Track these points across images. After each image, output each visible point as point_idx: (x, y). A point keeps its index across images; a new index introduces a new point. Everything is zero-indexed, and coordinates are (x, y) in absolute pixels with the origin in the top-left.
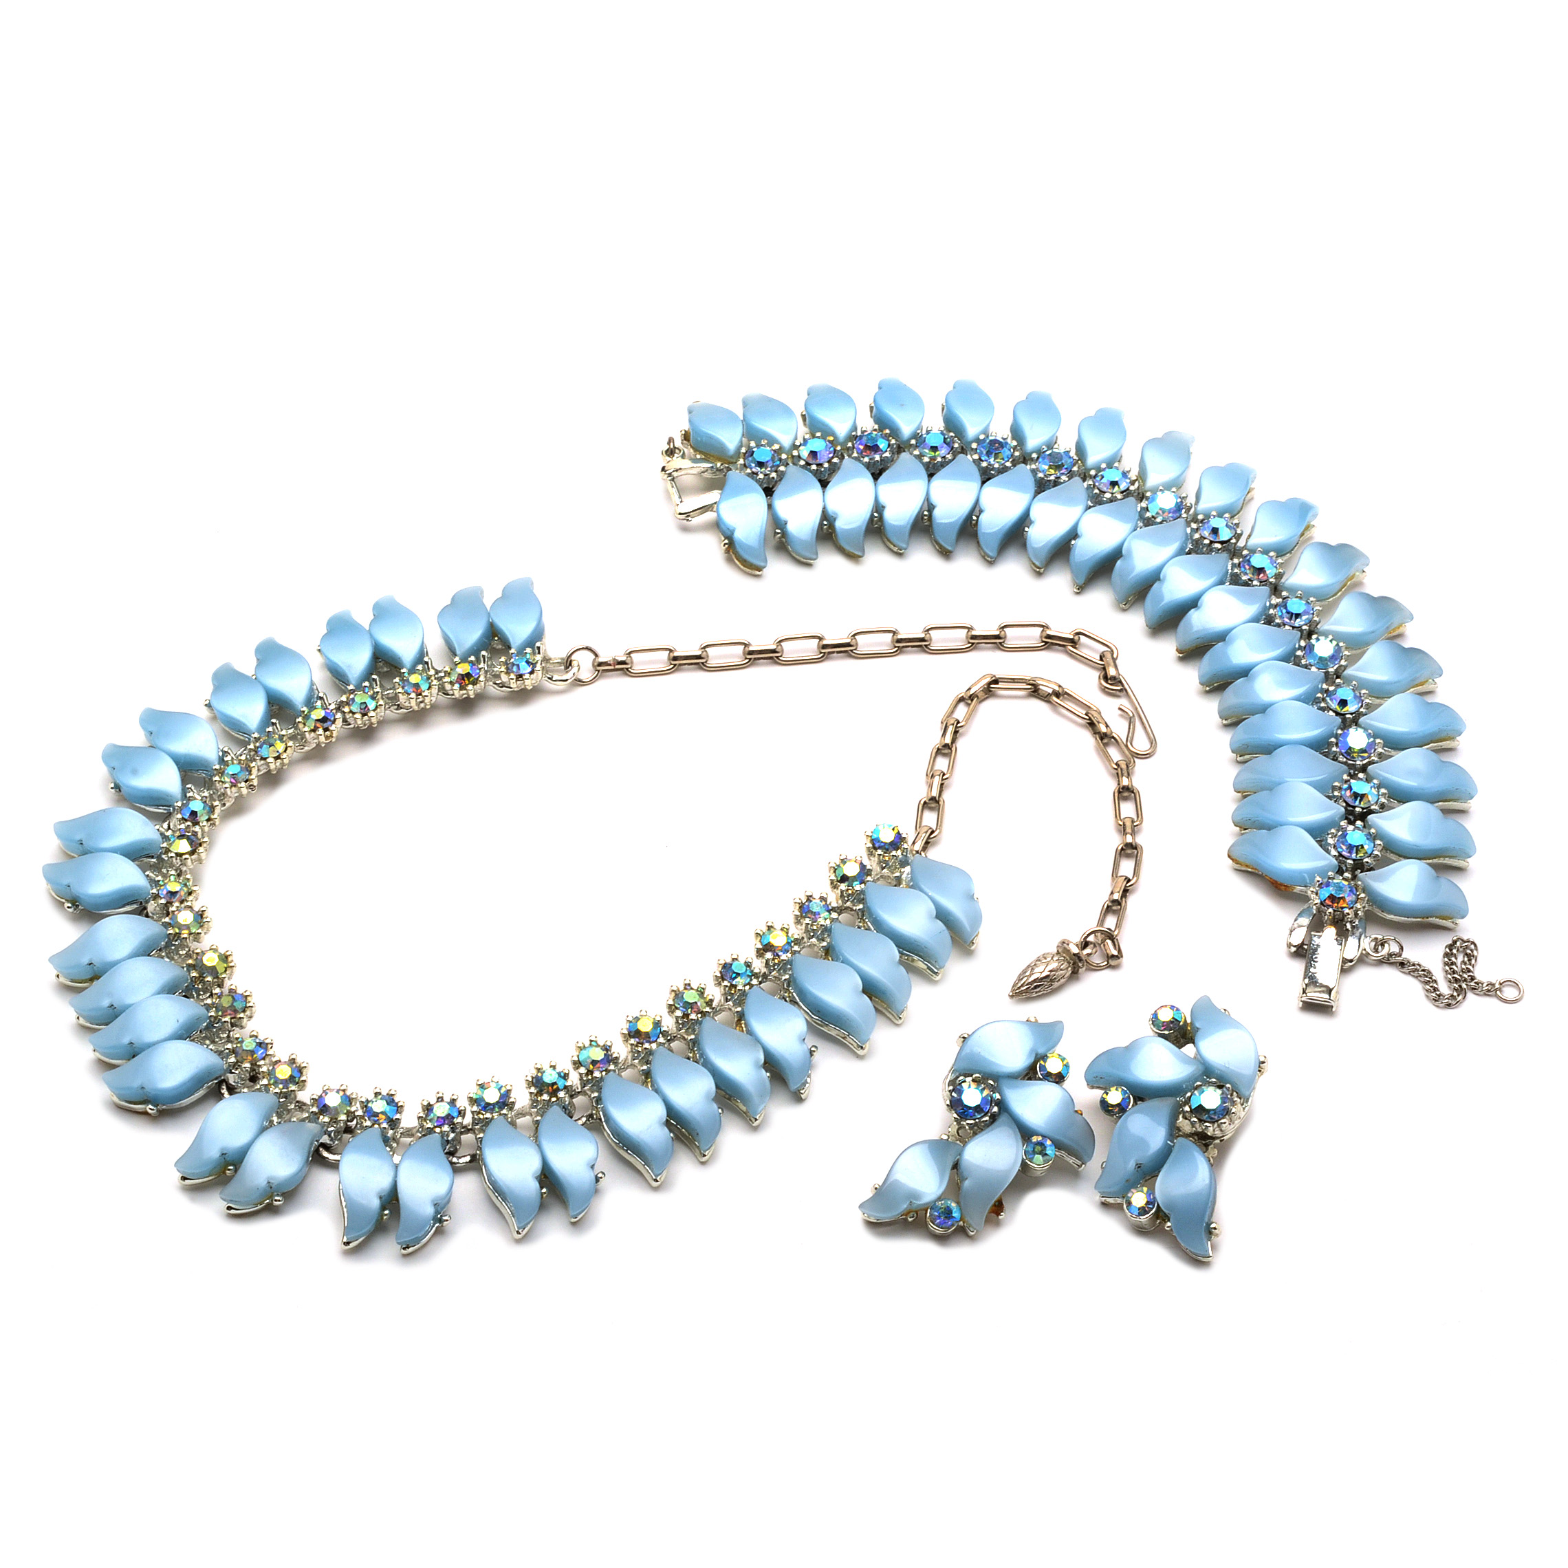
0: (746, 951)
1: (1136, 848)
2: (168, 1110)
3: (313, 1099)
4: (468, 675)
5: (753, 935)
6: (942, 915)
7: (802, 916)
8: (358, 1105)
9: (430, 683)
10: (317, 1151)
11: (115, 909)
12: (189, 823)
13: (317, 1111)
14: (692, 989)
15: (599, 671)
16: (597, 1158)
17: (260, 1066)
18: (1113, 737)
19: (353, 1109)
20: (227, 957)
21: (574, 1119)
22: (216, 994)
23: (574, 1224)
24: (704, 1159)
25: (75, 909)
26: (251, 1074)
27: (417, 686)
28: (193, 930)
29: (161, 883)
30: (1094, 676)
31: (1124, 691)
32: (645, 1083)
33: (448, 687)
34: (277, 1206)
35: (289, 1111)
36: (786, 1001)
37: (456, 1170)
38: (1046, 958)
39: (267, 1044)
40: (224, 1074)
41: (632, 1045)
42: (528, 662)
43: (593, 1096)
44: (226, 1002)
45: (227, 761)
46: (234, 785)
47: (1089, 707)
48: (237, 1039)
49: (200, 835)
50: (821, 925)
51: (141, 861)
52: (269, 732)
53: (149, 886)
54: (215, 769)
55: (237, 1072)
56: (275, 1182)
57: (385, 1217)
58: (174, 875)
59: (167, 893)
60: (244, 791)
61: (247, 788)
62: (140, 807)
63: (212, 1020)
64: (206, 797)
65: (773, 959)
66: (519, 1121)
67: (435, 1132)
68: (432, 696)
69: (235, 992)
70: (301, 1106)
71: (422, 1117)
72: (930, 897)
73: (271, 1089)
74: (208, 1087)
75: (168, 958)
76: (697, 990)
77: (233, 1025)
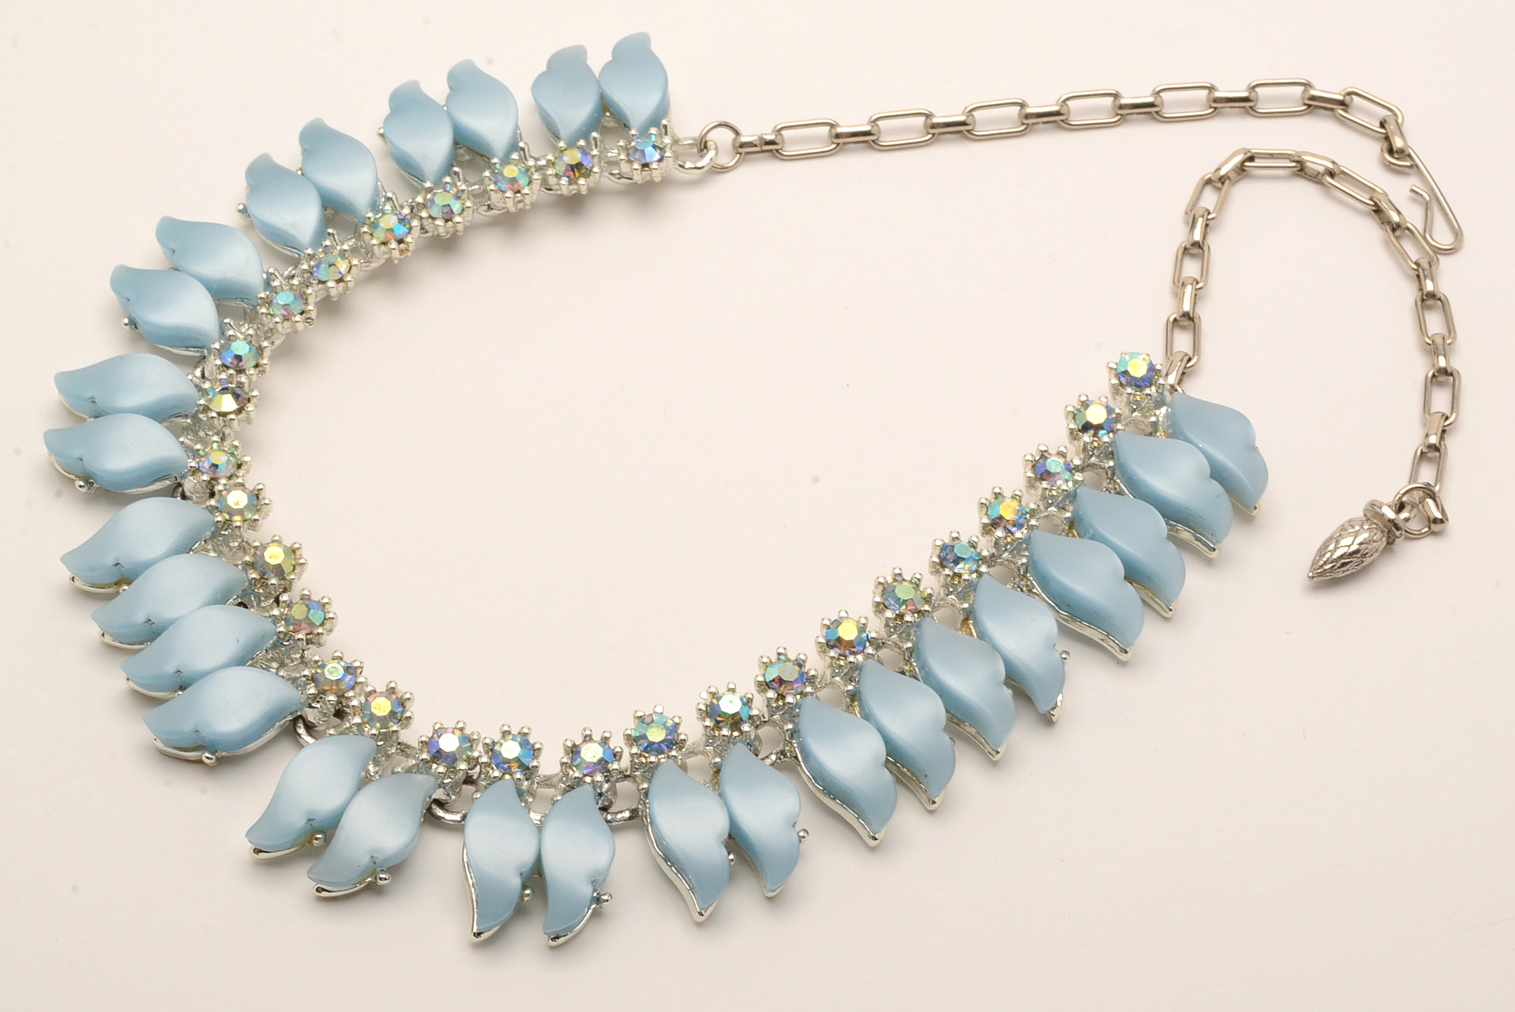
0: (969, 526)
1: (1451, 374)
2: (228, 757)
3: (422, 742)
4: (579, 166)
5: (976, 506)
6: (1218, 474)
7: (1036, 479)
8: (480, 748)
9: (530, 178)
10: (429, 810)
11: (141, 487)
12: (231, 371)
13: (429, 758)
14: (904, 580)
15: (740, 154)
16: (800, 812)
17: (348, 698)
18: (1408, 229)
19: (476, 754)
20: (294, 551)
21: (760, 757)
22: (285, 602)
23: (769, 899)
24: (933, 807)
25: (89, 489)
26: (337, 708)
27: (513, 181)
28: (249, 516)
29: (201, 452)
30: (1374, 149)
31: (1415, 167)
32: (849, 708)
33: (552, 181)
34: (382, 886)
35: (388, 757)
36: (1022, 590)
37: (614, 827)
38: (1353, 527)
39: (356, 668)
40: (301, 709)
41: (833, 658)
42: (655, 147)
43: (786, 728)
44: (298, 612)
45: (275, 287)
46: (286, 319)
47: (1374, 190)
48: (316, 662)
49: (246, 388)
50: (1063, 490)
51: (171, 422)
52: (326, 246)
53: (186, 457)
54: (261, 298)
55: (318, 706)
56: (380, 857)
57: (526, 899)
58: (217, 442)
59: (210, 467)
60: (300, 326)
61: (303, 322)
62: (163, 349)
63: (282, 636)
64: (251, 336)
65: (1005, 538)
66: (691, 761)
67: (585, 782)
68: (532, 193)
69: (309, 599)
70: (404, 749)
71: (567, 763)
72: (1201, 450)
73: (366, 729)
74: (280, 726)
75: (215, 551)
76: (911, 582)
77: (309, 642)
